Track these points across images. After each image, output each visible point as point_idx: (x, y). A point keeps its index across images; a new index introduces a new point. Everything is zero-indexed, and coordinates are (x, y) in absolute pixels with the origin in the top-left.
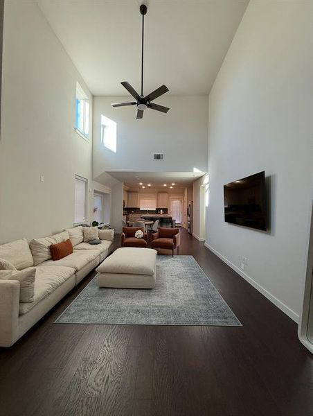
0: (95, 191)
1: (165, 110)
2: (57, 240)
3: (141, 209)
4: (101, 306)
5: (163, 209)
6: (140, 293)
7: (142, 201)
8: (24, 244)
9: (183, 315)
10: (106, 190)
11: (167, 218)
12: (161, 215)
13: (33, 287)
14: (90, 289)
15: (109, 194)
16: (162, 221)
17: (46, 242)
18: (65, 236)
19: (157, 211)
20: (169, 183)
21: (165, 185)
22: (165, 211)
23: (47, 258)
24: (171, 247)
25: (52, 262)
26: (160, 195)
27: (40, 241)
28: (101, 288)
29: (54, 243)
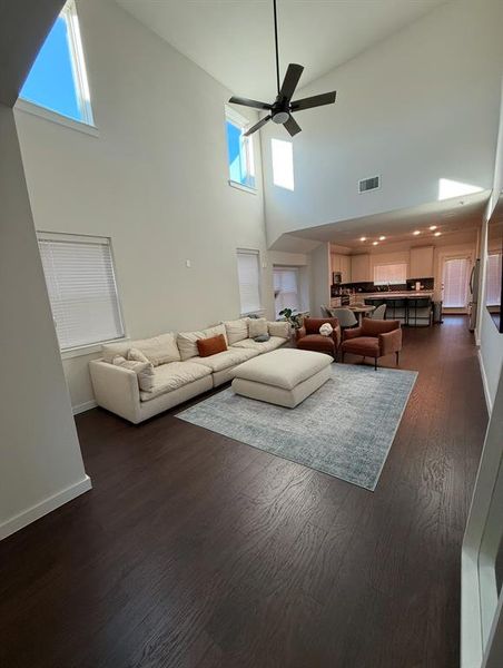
0: (274, 265)
1: (328, 98)
2: (206, 334)
3: (375, 284)
4: (220, 413)
5: (423, 281)
6: (273, 409)
8: (169, 338)
9: (298, 448)
10: (302, 260)
12: (418, 292)
13: (151, 379)
14: (226, 394)
15: (305, 266)
17: (192, 336)
18: (220, 330)
19: (409, 285)
21: (417, 233)
22: (428, 283)
23: (193, 354)
24: (373, 353)
25: (199, 359)
26: (414, 252)
27: (184, 335)
28: (237, 395)
29: (203, 338)
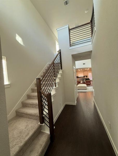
3: (79, 77)
5: (86, 76)
7: (79, 74)
11: (87, 79)
12: (85, 77)
16: (86, 79)
19: (84, 77)
20: (87, 68)
21: (86, 69)
22: (87, 76)
24: (89, 84)
26: (84, 72)
